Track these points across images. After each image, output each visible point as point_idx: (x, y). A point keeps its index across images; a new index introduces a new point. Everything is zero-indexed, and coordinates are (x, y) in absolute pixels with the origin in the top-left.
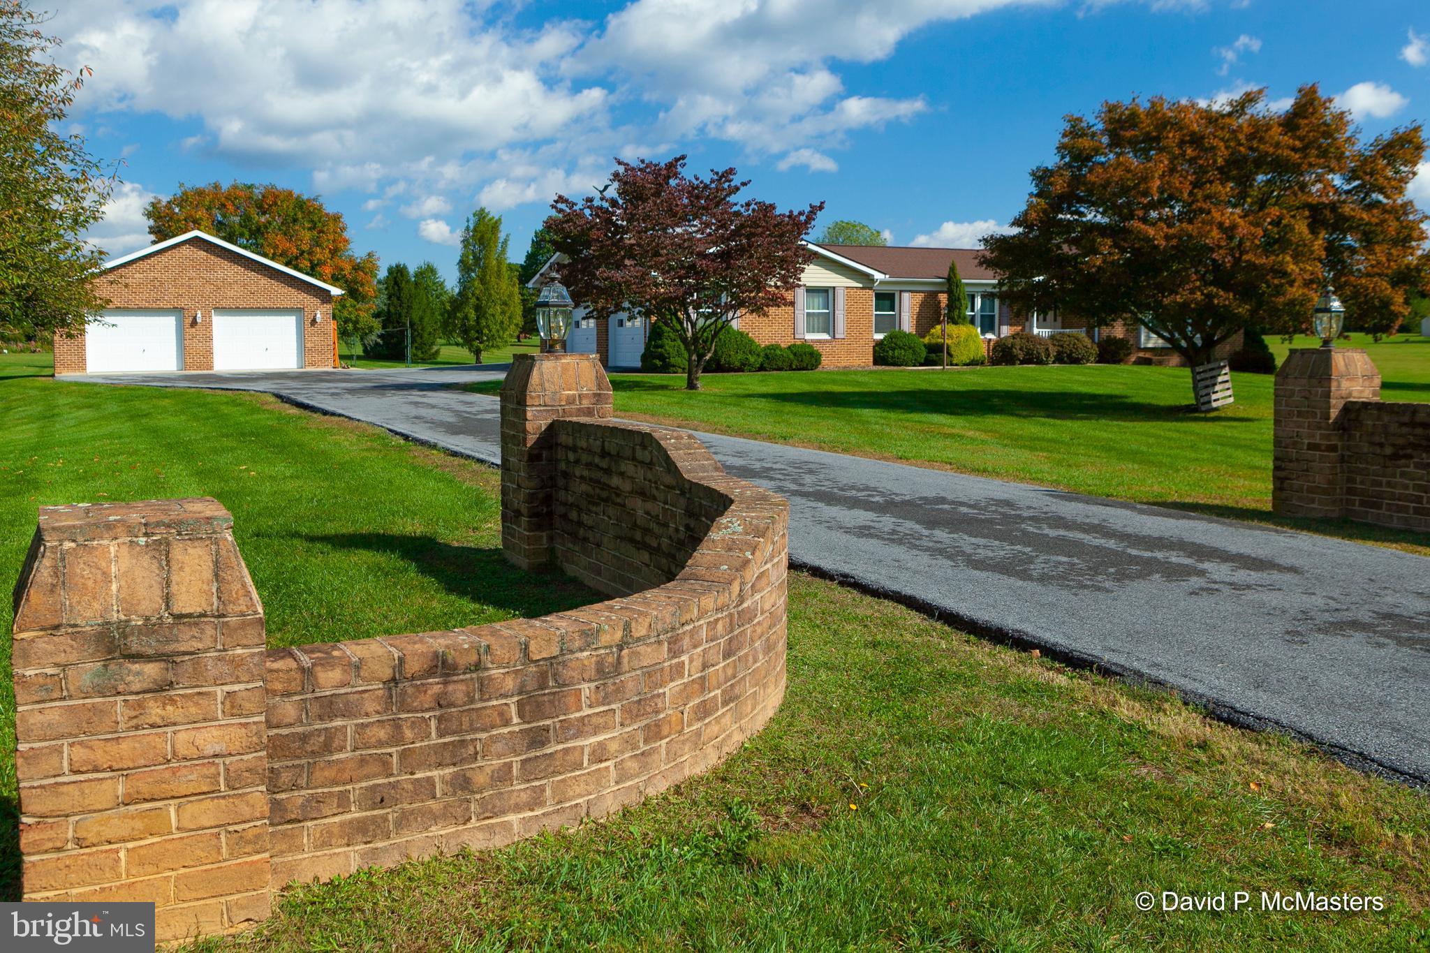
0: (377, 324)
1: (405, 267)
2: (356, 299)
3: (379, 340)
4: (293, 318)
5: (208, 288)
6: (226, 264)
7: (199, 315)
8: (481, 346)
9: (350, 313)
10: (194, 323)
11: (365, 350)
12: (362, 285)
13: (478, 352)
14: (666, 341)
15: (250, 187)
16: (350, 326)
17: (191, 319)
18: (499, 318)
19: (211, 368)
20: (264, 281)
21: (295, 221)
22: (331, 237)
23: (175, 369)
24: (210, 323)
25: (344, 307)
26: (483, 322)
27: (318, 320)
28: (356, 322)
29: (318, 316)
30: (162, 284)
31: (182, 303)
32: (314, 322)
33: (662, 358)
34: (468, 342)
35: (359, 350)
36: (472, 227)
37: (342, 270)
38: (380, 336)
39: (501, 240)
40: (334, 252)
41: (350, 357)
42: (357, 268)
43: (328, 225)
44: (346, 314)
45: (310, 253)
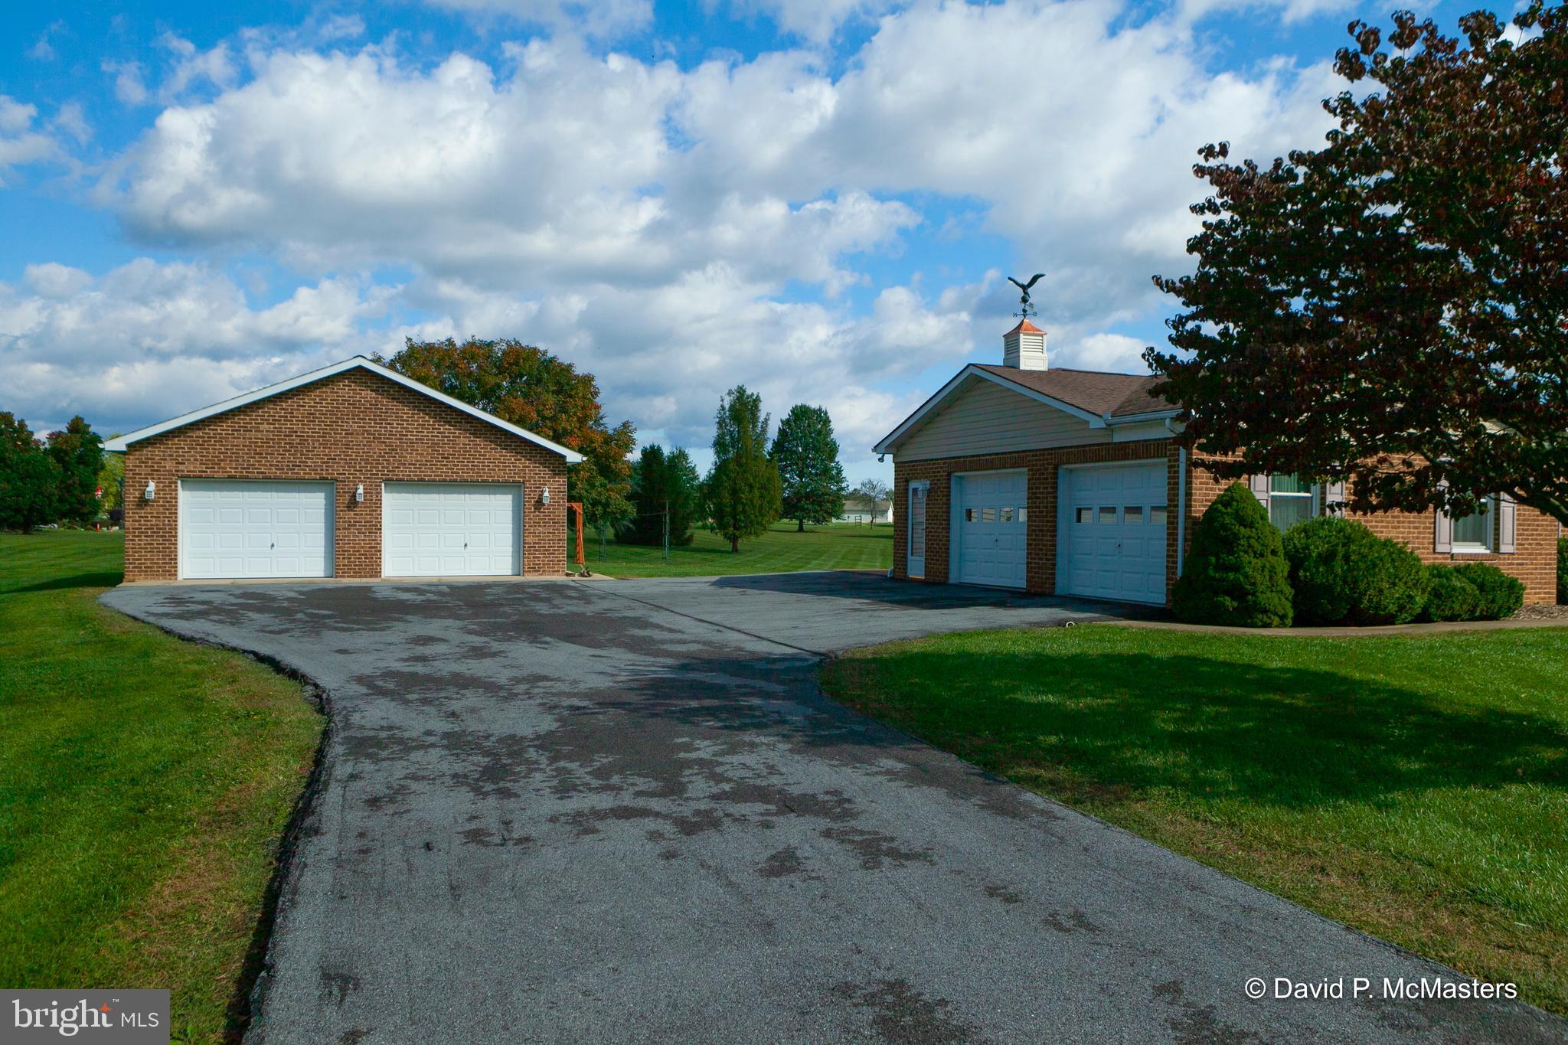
0: (631, 510)
1: (659, 449)
2: (606, 477)
3: (631, 526)
4: (510, 497)
5: (377, 448)
6: (406, 412)
7: (361, 490)
8: (737, 533)
9: (600, 493)
10: (353, 503)
11: (616, 535)
12: (615, 461)
13: (734, 539)
14: (1246, 558)
15: (491, 344)
16: (599, 510)
17: (347, 496)
18: (757, 502)
19: (377, 573)
20: (464, 440)
21: (539, 381)
22: (580, 403)
23: (322, 574)
24: (378, 504)
25: (593, 486)
26: (740, 508)
27: (546, 501)
28: (606, 505)
29: (546, 494)
30: (303, 441)
31: (336, 471)
32: (539, 503)
33: (1238, 592)
34: (722, 526)
35: (610, 533)
36: (727, 407)
37: (592, 442)
38: (633, 522)
39: (762, 419)
40: (582, 421)
41: (599, 542)
42: (608, 440)
43: (577, 388)
44: (594, 495)
45: (554, 419)
